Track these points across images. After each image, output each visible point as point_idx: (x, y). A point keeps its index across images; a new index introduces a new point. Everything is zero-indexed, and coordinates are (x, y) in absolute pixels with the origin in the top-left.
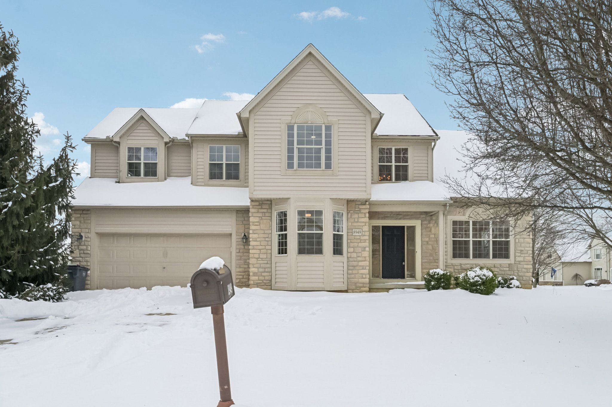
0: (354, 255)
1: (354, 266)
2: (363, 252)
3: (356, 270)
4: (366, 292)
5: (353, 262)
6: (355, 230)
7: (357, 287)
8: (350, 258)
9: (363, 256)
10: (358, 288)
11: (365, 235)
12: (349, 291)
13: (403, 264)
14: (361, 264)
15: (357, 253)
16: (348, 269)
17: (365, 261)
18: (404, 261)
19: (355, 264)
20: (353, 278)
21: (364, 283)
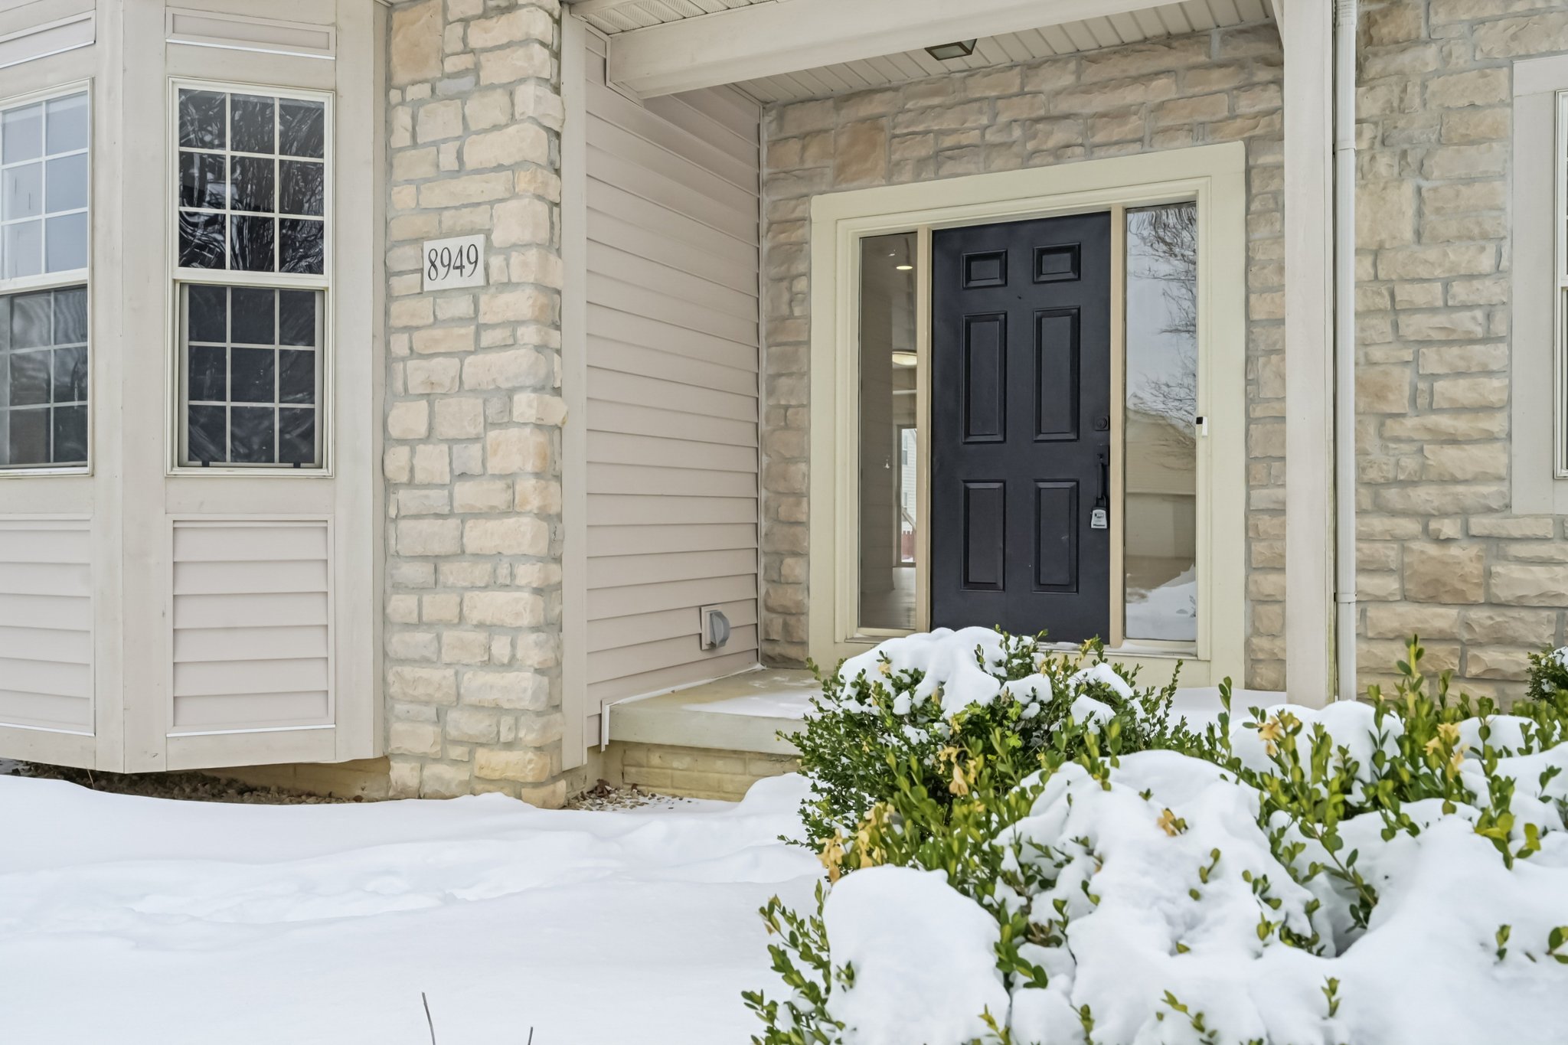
0: (432, 462)
1: (436, 561)
2: (493, 434)
3: (443, 589)
4: (516, 789)
5: (426, 526)
6: (439, 244)
7: (447, 741)
8: (411, 484)
9: (495, 465)
10: (456, 752)
11: (508, 285)
12: (402, 772)
13: (1098, 520)
14: (481, 536)
15: (452, 442)
16: (386, 587)
17: (511, 510)
18: (1104, 501)
19: (439, 536)
20: (425, 661)
21: (497, 710)
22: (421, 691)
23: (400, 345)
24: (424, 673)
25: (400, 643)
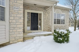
3: (15, 29)
5: (13, 25)
8: (12, 23)
9: (20, 22)
10: (16, 40)
11: (21, 11)
12: (11, 42)
16: (10, 29)
17: (21, 24)
18: (38, 25)
19: (15, 26)
20: (13, 34)
21: (20, 37)
22: (13, 36)
23: (11, 13)
24: (13, 35)
25: (10, 33)
